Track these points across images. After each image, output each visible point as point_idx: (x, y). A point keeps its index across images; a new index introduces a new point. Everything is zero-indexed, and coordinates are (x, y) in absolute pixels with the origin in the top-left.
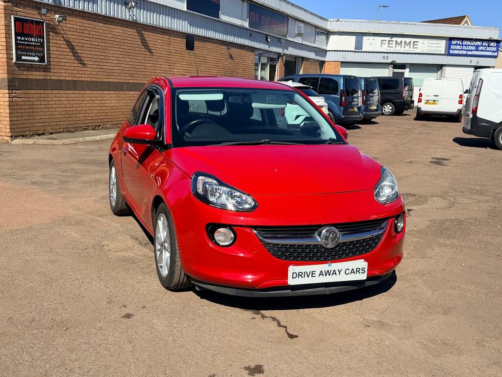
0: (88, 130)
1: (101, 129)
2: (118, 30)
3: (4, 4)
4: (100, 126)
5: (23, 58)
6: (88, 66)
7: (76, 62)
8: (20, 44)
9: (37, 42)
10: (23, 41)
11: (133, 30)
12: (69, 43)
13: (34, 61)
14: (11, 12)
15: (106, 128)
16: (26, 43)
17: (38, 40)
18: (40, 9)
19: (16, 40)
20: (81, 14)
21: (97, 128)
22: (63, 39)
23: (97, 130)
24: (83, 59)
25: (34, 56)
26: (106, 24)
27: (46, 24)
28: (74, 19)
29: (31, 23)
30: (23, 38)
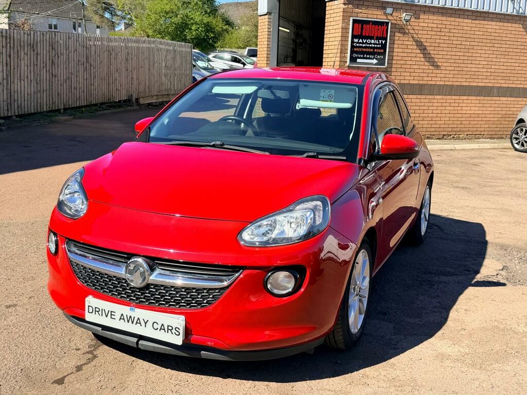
0: (432, 139)
1: (451, 139)
2: (493, 26)
3: (344, 6)
4: (451, 135)
5: (359, 60)
6: (442, 68)
7: (426, 63)
8: (357, 47)
9: (377, 44)
10: (360, 43)
11: (517, 25)
12: (420, 44)
13: (372, 64)
14: (350, 14)
15: (459, 138)
16: (364, 45)
17: (379, 42)
18: (385, 8)
19: (352, 42)
20: (440, 11)
21: (445, 137)
22: (412, 40)
23: (445, 139)
24: (436, 60)
25: (373, 59)
26: (476, 20)
27: (391, 24)
28: (431, 17)
29: (372, 25)
30: (361, 41)
